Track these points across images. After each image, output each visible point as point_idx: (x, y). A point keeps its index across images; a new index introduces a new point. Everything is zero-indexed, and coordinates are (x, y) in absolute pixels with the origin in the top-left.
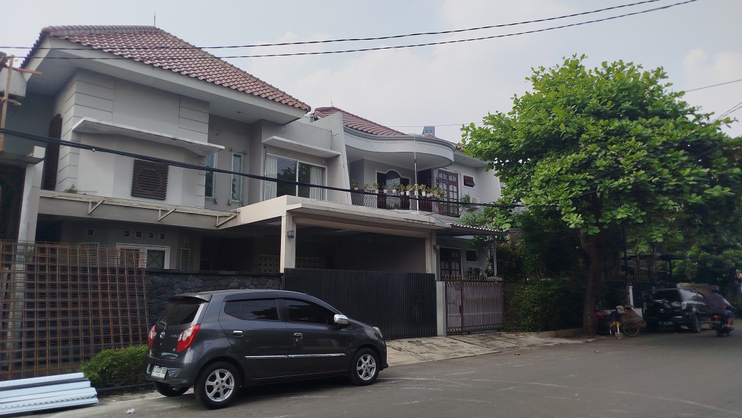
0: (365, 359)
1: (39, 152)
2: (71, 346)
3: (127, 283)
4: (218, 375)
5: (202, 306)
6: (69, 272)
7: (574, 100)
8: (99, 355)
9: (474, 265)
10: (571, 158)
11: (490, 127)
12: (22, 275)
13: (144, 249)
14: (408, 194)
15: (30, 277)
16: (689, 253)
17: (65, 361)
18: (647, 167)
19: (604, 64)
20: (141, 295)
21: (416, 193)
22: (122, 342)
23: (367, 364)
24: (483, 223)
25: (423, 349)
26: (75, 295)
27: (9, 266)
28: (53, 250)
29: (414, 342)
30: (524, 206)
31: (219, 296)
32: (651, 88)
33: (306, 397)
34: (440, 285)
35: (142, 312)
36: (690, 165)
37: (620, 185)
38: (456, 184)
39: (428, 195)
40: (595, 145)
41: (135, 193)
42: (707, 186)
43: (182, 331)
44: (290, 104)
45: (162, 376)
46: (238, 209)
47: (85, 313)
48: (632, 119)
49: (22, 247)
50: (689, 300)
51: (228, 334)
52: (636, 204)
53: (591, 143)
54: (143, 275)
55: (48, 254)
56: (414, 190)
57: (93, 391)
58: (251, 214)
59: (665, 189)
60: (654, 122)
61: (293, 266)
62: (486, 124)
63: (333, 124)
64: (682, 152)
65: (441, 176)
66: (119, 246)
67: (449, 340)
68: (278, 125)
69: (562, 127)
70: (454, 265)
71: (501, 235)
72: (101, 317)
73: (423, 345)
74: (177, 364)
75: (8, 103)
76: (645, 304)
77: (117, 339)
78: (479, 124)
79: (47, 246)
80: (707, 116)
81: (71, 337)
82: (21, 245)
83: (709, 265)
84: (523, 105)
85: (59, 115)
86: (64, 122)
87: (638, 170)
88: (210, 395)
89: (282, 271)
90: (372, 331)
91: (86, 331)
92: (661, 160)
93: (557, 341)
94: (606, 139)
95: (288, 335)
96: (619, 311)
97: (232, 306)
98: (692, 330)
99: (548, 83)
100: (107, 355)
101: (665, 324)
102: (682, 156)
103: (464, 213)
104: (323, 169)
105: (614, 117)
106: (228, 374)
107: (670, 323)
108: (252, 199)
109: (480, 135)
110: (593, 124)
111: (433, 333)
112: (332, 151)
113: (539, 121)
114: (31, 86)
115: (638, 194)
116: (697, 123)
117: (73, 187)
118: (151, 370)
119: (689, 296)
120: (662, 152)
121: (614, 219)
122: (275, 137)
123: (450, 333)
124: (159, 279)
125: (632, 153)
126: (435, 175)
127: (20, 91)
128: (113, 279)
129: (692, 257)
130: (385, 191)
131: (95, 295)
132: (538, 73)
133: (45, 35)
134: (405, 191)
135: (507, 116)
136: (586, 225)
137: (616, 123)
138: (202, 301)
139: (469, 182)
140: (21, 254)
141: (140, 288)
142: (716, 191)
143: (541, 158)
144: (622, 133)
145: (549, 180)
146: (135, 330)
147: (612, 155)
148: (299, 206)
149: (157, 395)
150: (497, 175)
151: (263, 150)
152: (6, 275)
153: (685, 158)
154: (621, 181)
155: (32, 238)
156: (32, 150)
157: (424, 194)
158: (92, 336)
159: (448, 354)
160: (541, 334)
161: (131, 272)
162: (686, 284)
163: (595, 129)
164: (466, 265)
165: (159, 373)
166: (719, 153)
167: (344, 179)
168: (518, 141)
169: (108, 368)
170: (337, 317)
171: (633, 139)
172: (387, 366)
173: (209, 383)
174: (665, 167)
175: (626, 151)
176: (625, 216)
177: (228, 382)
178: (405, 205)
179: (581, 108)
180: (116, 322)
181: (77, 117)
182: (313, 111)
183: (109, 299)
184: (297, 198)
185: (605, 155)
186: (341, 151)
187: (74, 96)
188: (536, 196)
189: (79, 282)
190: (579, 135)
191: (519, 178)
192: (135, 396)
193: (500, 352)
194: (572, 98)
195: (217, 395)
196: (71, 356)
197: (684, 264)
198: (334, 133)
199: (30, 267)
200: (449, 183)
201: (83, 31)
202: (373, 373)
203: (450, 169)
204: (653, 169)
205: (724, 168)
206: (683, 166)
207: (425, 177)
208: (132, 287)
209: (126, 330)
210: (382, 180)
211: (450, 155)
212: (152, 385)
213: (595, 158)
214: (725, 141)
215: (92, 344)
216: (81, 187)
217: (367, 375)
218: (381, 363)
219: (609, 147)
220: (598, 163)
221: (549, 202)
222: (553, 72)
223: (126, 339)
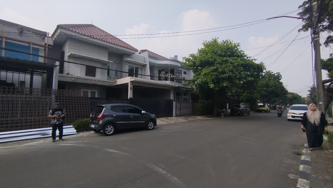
0: (151, 123)
1: (57, 63)
2: (69, 118)
3: (84, 101)
4: (109, 127)
5: (104, 108)
6: (67, 98)
7: (214, 51)
8: (77, 121)
9: (185, 97)
10: (212, 68)
11: (190, 57)
12: (54, 99)
13: (89, 91)
14: (167, 76)
15: (56, 99)
16: (244, 95)
17: (67, 122)
18: (232, 71)
19: (223, 41)
20: (88, 105)
21: (169, 76)
22: (83, 117)
23: (151, 125)
24: (187, 85)
25: (168, 120)
26: (69, 104)
27: (50, 96)
28: (63, 92)
29: (166, 118)
30: (199, 81)
31: (109, 105)
32: (235, 49)
33: (134, 133)
34: (174, 103)
35: (89, 109)
36: (244, 71)
37: (225, 76)
38: (181, 73)
39: (173, 77)
40: (219, 65)
41: (86, 75)
42: (248, 77)
43: (99, 115)
44: (132, 49)
45: (94, 127)
46: (116, 80)
47: (73, 109)
48: (229, 57)
49: (54, 91)
50: (242, 107)
51: (112, 116)
52: (229, 82)
53: (218, 64)
54: (89, 99)
55: (61, 93)
56: (169, 75)
57: (75, 131)
58: (120, 82)
59: (236, 78)
60: (235, 58)
61: (132, 97)
62: (189, 57)
63: (145, 55)
64: (242, 67)
65: (177, 71)
66: (82, 90)
67: (176, 118)
68: (129, 55)
69: (210, 59)
70: (180, 97)
71: (193, 89)
72: (77, 110)
73: (168, 119)
74: (98, 124)
75: (48, 47)
76: (231, 109)
77: (82, 117)
78: (187, 57)
79: (61, 90)
80: (250, 57)
81: (69, 116)
82: (53, 90)
83: (249, 98)
84: (200, 51)
85: (64, 51)
86: (65, 53)
87: (230, 72)
88: (107, 132)
89: (129, 98)
90: (153, 116)
91: (73, 114)
92: (236, 69)
93: (206, 118)
94: (222, 63)
95: (129, 116)
96: (224, 111)
97: (113, 108)
98: (242, 115)
99: (207, 45)
100: (79, 121)
101: (236, 114)
102: (242, 68)
103: (183, 82)
104: (142, 68)
105: (225, 56)
106: (112, 127)
107: (237, 114)
108: (121, 77)
109: (188, 60)
110: (219, 58)
111: (172, 116)
112: (145, 63)
113: (204, 57)
114: (54, 42)
115: (229, 79)
116: (247, 59)
117: (68, 73)
118: (91, 125)
119: (242, 106)
120: (237, 67)
121: (223, 86)
122: (128, 59)
123: (176, 116)
124: (93, 100)
125: (229, 67)
126: (175, 71)
127: (52, 44)
128: (80, 100)
129: (245, 96)
130: (160, 75)
131: (75, 104)
132: (205, 42)
133: (59, 27)
134: (166, 75)
135: (195, 55)
136: (215, 87)
137: (225, 59)
138: (104, 107)
139: (185, 73)
140: (53, 92)
141: (88, 103)
142: (250, 79)
143: (204, 67)
144: (226, 61)
145: (206, 74)
146: (87, 114)
147: (223, 67)
148: (134, 80)
149: (93, 132)
150: (192, 72)
151: (124, 62)
152: (49, 98)
153: (242, 69)
154: (225, 75)
155: (57, 88)
156: (55, 63)
157: (172, 76)
158: (75, 116)
159: (175, 122)
160: (202, 116)
161: (85, 98)
162: (243, 103)
163: (219, 60)
164: (183, 97)
165: (93, 126)
166: (252, 68)
167: (148, 72)
168: (198, 63)
169: (79, 124)
170: (142, 112)
171: (229, 63)
172: (157, 125)
173: (106, 129)
174: (237, 71)
175: (227, 66)
176: (226, 85)
177: (112, 129)
178: (166, 79)
179: (216, 53)
180: (81, 112)
181: (69, 52)
182: (139, 51)
183: (79, 105)
184: (134, 77)
185: (221, 67)
186: (147, 63)
187: (68, 46)
188: (202, 78)
189: (70, 101)
190: (215, 61)
191: (198, 73)
192: (87, 132)
193: (189, 121)
194: (213, 50)
195: (109, 132)
196: (69, 121)
197: (243, 97)
198: (145, 58)
199: (56, 96)
200: (179, 73)
201: (70, 26)
202: (153, 127)
203: (180, 69)
204: (234, 72)
205: (253, 72)
206: (242, 71)
207: (172, 71)
208: (85, 102)
209: (84, 114)
210: (160, 72)
211: (180, 65)
212: (91, 129)
213: (219, 68)
214: (253, 64)
215: (75, 118)
216: (71, 73)
217: (151, 127)
218: (155, 124)
219: (222, 65)
220: (219, 70)
221: (205, 80)
222: (209, 42)
223: (84, 117)
